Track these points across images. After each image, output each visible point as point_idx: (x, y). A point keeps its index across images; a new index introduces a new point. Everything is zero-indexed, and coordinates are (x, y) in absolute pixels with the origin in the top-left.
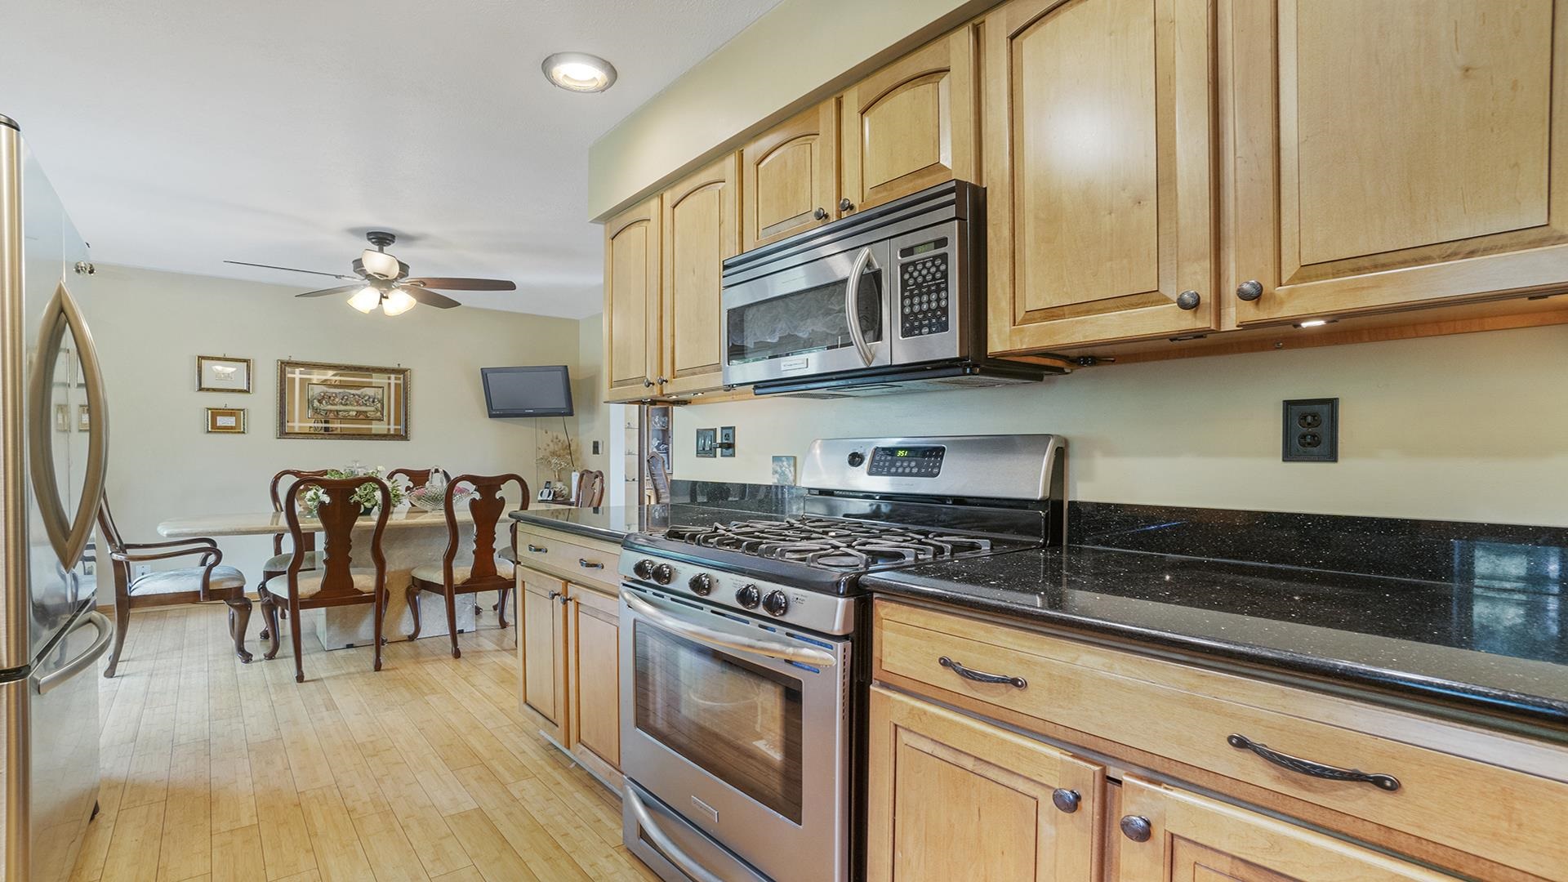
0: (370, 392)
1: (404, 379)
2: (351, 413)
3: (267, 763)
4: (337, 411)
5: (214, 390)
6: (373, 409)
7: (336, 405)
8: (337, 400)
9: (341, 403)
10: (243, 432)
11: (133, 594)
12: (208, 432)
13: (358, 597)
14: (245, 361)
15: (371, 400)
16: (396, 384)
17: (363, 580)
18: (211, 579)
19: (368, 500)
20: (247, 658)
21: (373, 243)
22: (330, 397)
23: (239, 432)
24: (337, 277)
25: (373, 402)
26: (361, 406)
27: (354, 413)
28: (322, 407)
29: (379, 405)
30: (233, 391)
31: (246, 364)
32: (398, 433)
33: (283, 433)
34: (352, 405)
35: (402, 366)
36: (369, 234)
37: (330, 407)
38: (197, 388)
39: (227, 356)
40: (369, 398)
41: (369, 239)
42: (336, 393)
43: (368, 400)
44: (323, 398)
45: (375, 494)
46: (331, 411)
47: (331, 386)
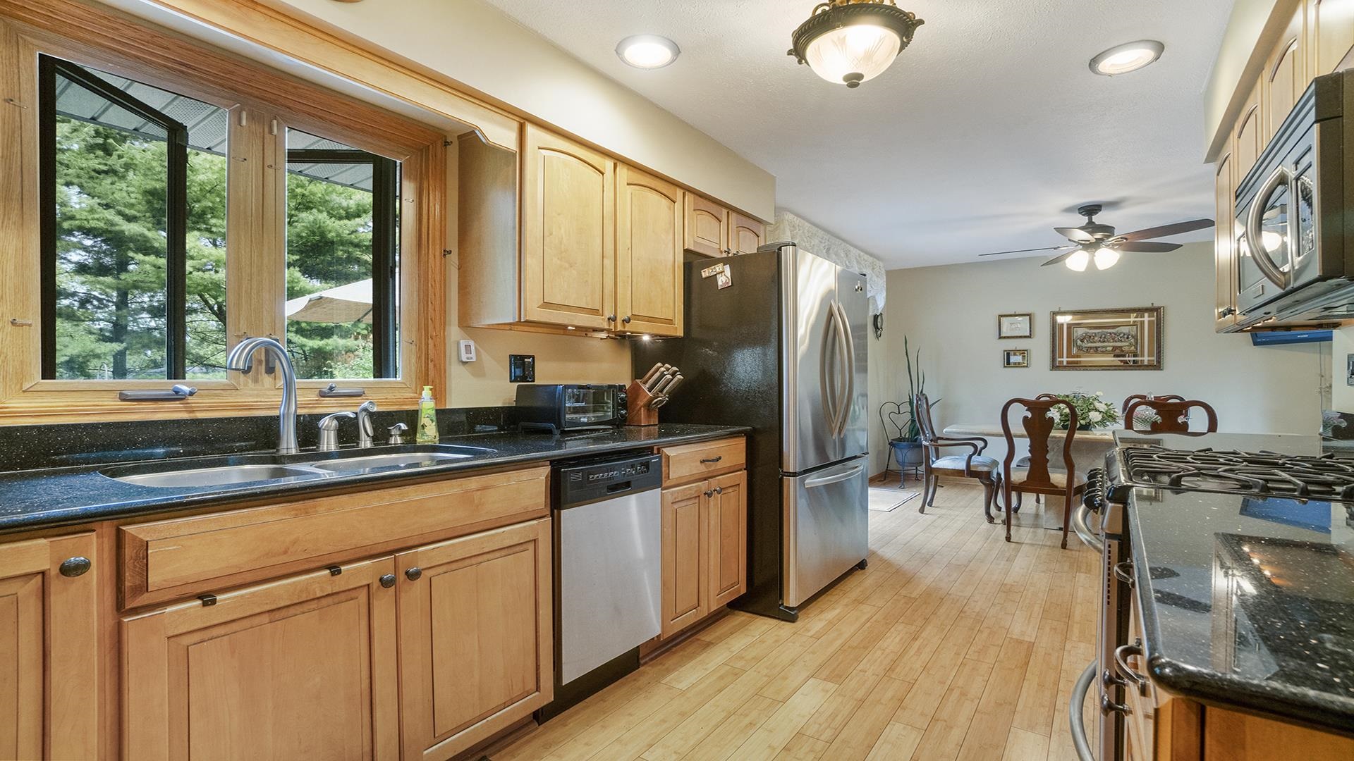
0: (1125, 330)
1: (1157, 316)
2: (1108, 348)
3: (948, 575)
4: (1097, 348)
5: (1008, 337)
6: (1127, 344)
7: (1095, 342)
8: (1096, 338)
9: (1100, 341)
10: (1027, 366)
11: (933, 466)
12: (1005, 367)
13: (1052, 490)
14: (1027, 315)
15: (1126, 336)
16: (1149, 321)
17: (1058, 478)
18: (971, 464)
19: (1083, 419)
20: (991, 519)
21: (1083, 215)
22: (1090, 337)
23: (1024, 366)
24: (1055, 249)
25: (1128, 338)
26: (1116, 342)
27: (1111, 349)
28: (1084, 345)
29: (1132, 341)
30: (1021, 337)
31: (1028, 317)
32: (1151, 363)
33: (1055, 366)
34: (1109, 342)
35: (1156, 305)
36: (1079, 209)
37: (1090, 345)
38: (998, 337)
39: (1017, 313)
40: (1124, 335)
41: (1080, 213)
42: (1095, 333)
43: (1123, 337)
44: (1085, 338)
45: (1089, 414)
46: (1091, 348)
47: (1091, 328)
